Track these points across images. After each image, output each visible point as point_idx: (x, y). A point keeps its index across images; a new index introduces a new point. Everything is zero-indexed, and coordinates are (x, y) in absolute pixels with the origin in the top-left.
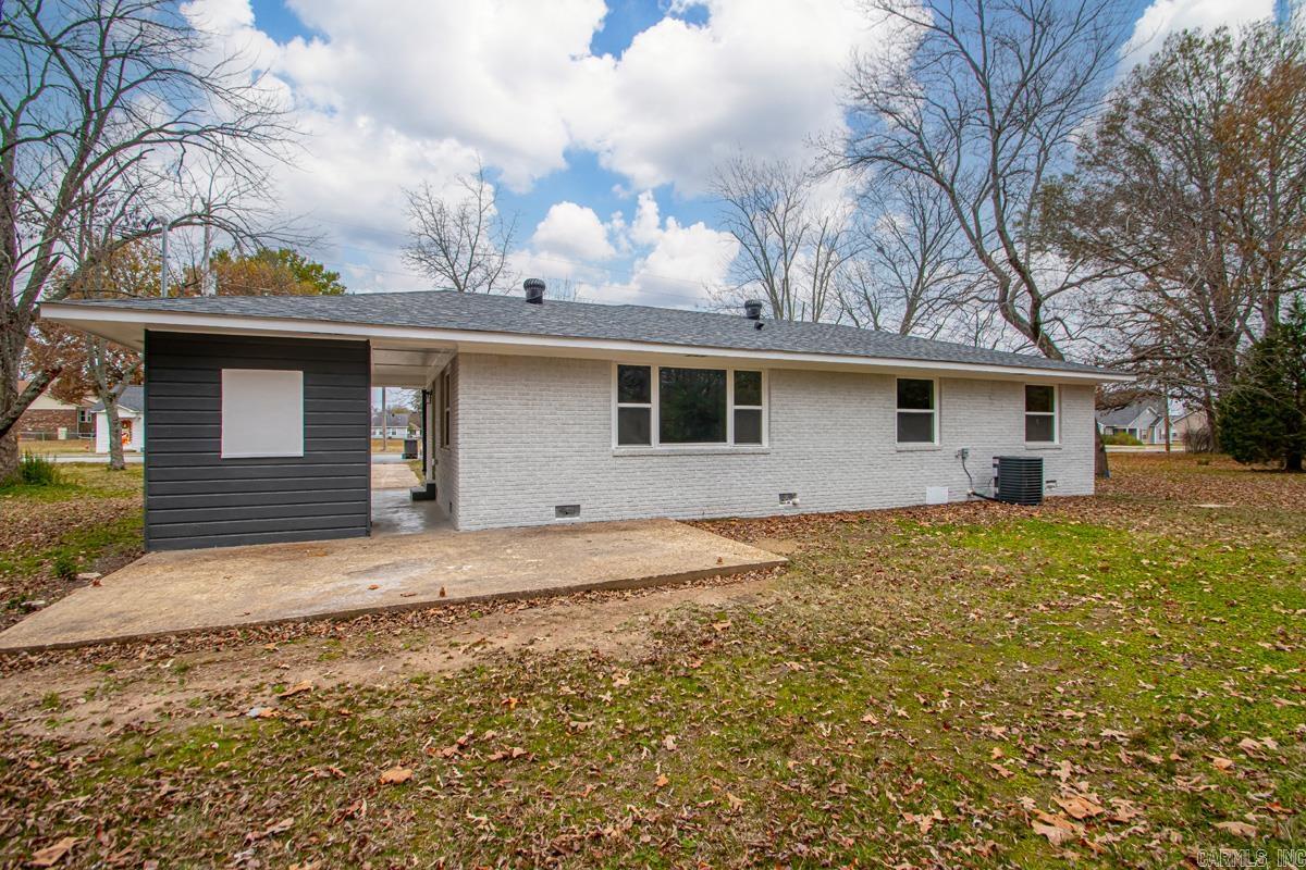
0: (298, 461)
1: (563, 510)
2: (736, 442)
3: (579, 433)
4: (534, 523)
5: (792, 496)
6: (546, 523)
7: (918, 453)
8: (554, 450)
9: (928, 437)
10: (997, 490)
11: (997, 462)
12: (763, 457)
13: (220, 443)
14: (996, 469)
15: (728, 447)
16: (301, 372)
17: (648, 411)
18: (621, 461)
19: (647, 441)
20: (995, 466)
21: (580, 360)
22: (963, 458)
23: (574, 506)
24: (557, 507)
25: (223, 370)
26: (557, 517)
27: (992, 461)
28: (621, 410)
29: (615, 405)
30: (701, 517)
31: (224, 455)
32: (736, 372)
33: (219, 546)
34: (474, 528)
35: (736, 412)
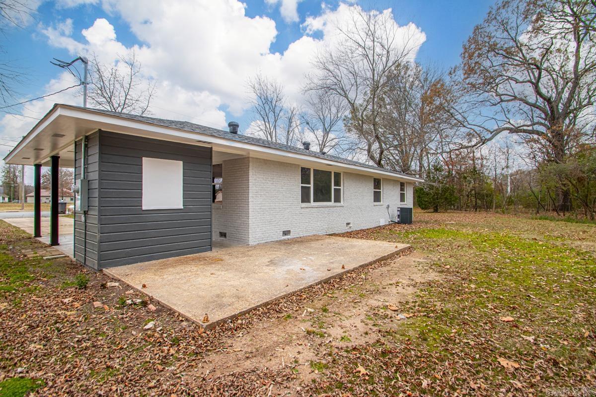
0: (179, 211)
1: (286, 233)
2: (334, 202)
3: (290, 197)
4: (275, 240)
5: (349, 224)
6: (280, 239)
7: (378, 206)
8: (282, 205)
9: (380, 201)
10: (399, 220)
11: (399, 209)
12: (340, 208)
13: (142, 200)
14: (399, 212)
15: (332, 204)
16: (182, 162)
18: (303, 210)
19: (310, 201)
20: (398, 211)
21: (290, 164)
22: (388, 208)
23: (287, 231)
24: (283, 232)
25: (143, 158)
26: (283, 236)
27: (397, 209)
28: (302, 187)
29: (300, 185)
31: (144, 208)
32: (334, 172)
33: (140, 262)
34: (254, 243)
35: (334, 189)
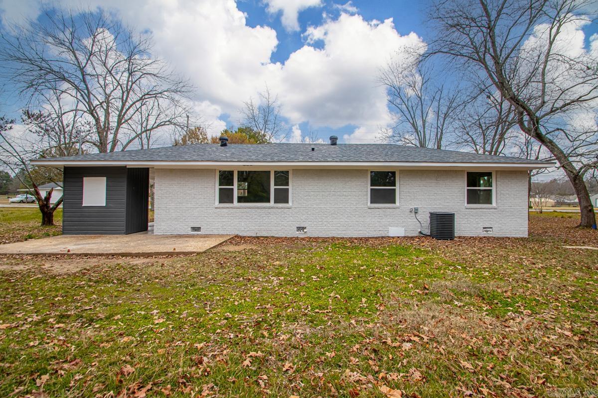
0: (104, 207)
1: (194, 229)
2: (275, 202)
4: (182, 233)
5: (303, 228)
6: (187, 233)
7: (384, 210)
9: (393, 201)
12: (288, 210)
13: (82, 201)
15: (271, 205)
16: (105, 178)
17: (232, 189)
18: (218, 210)
19: (232, 202)
22: (416, 213)
23: (198, 227)
24: (191, 227)
25: (84, 178)
26: (191, 231)
28: (220, 189)
29: (217, 187)
30: (255, 235)
31: (83, 205)
32: (275, 172)
34: (160, 234)
35: (275, 189)
